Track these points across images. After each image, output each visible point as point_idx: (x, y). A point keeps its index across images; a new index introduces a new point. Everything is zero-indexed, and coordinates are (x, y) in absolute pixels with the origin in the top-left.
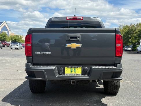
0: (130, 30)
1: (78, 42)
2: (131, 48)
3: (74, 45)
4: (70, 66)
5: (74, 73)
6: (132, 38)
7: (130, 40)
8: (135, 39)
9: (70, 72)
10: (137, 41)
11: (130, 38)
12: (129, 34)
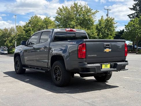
0: (4, 34)
1: (109, 48)
2: (7, 52)
3: (107, 50)
4: (105, 63)
5: (106, 68)
6: (7, 42)
7: (5, 44)
8: (10, 43)
9: (104, 68)
10: (12, 44)
11: (5, 41)
12: (4, 38)
